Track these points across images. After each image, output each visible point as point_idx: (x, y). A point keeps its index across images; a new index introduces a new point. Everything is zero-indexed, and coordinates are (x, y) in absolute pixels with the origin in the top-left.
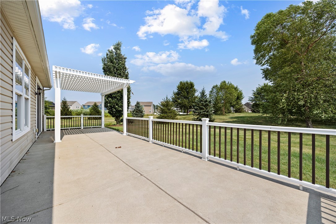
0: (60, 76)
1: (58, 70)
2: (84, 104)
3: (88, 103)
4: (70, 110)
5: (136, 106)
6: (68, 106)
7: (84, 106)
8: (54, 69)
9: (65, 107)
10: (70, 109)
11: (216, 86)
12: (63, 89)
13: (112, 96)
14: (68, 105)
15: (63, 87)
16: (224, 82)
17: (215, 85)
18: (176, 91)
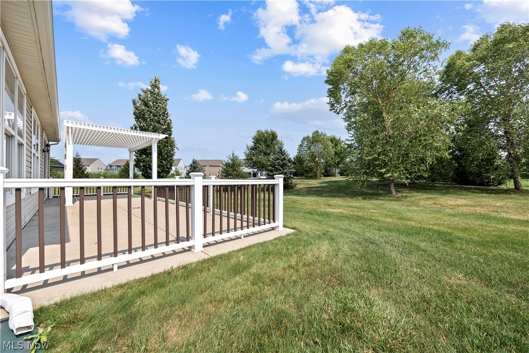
0: (72, 131)
1: (70, 125)
2: (110, 163)
3: (117, 161)
4: (86, 173)
5: (191, 166)
6: (84, 166)
7: (110, 166)
8: (65, 123)
9: (78, 168)
10: (87, 171)
11: (308, 137)
12: (75, 143)
13: (146, 152)
14: (83, 164)
15: (76, 140)
16: (317, 132)
17: (306, 136)
18: (251, 144)
